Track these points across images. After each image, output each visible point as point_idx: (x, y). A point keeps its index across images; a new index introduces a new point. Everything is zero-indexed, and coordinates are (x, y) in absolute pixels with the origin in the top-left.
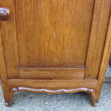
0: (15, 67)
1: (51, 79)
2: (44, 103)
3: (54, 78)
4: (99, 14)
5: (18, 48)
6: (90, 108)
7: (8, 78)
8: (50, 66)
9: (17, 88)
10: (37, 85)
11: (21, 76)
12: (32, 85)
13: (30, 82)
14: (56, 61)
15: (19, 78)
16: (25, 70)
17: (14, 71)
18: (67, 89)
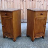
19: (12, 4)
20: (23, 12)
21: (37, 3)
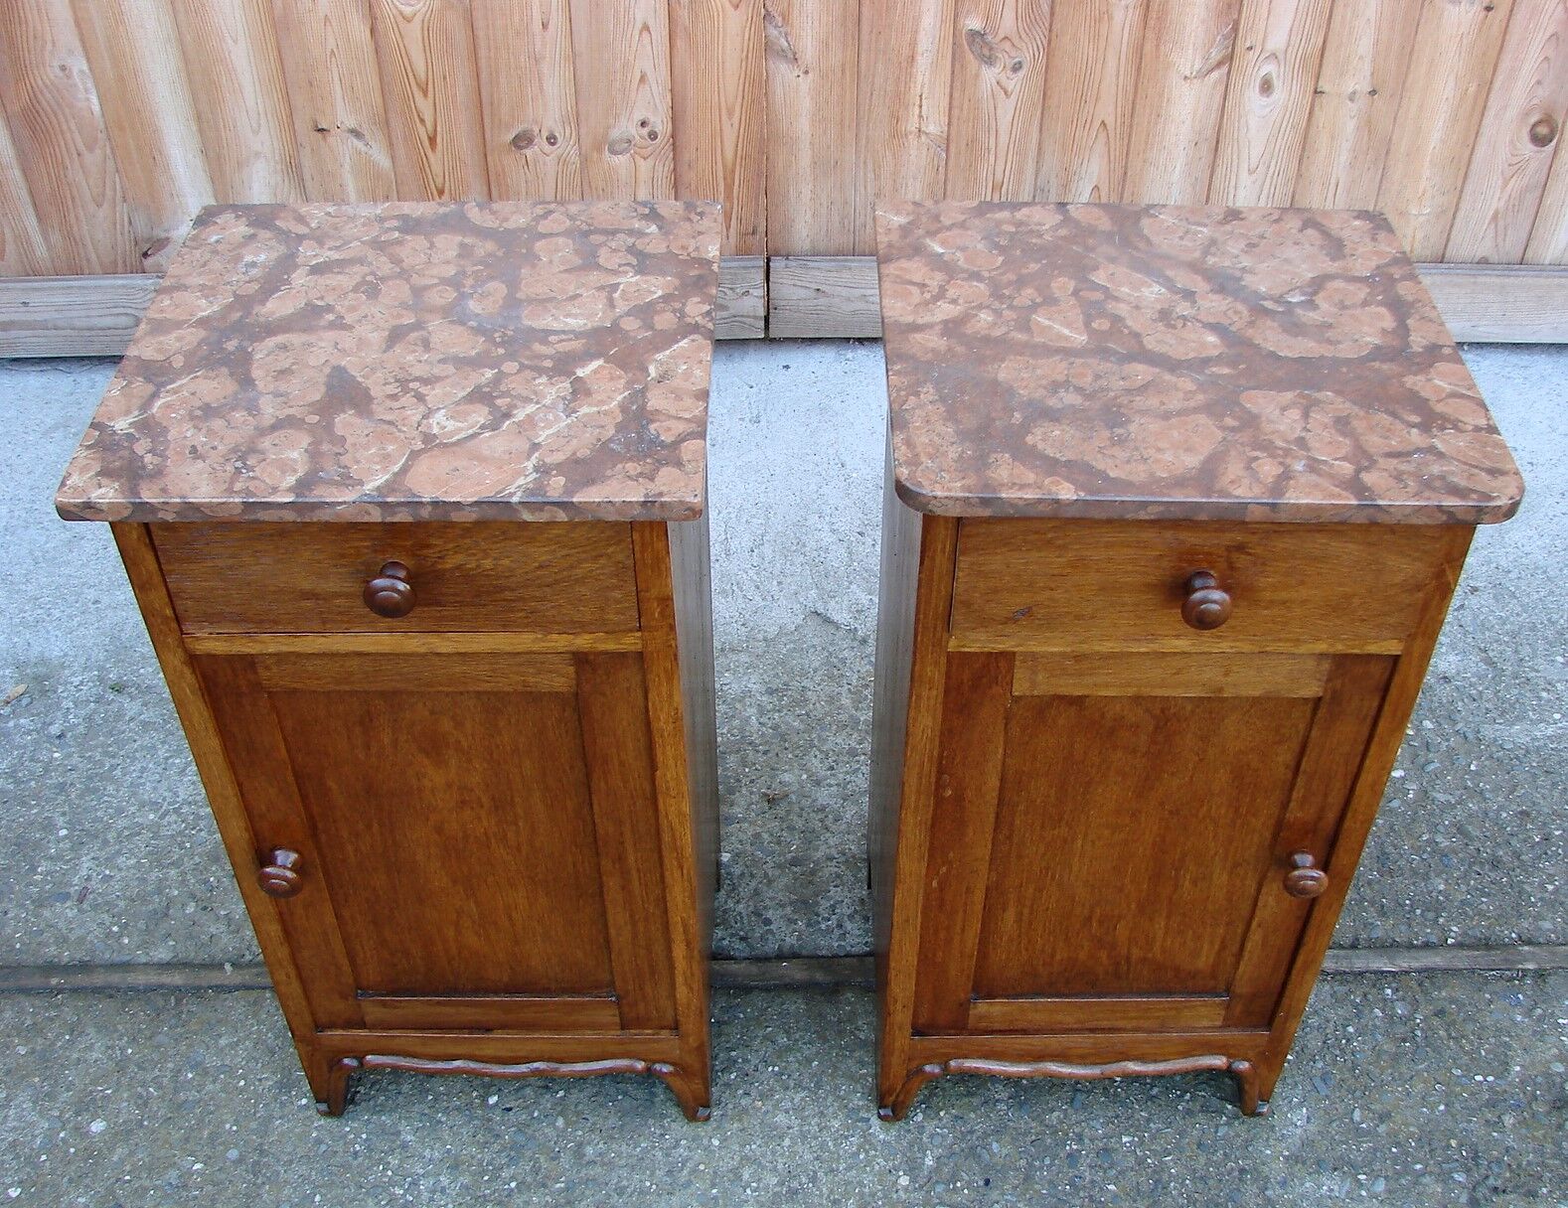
0: (344, 997)
1: (488, 1030)
2: (484, 1098)
3: (503, 1027)
4: (621, 859)
5: (345, 940)
6: (678, 1128)
7: (320, 1027)
8: (476, 992)
9: (361, 1059)
10: (439, 1049)
11: (367, 1019)
12: (419, 1049)
14: (497, 975)
15: (363, 1025)
16: (384, 1004)
17: (340, 1006)
18: (561, 1061)
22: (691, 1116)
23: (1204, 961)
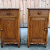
2: (9, 47)
13: (6, 42)
14: (10, 38)
17: (3, 40)
19: (9, 4)
20: (23, 14)
21: (40, 2)
22: (19, 48)
23: (42, 37)
